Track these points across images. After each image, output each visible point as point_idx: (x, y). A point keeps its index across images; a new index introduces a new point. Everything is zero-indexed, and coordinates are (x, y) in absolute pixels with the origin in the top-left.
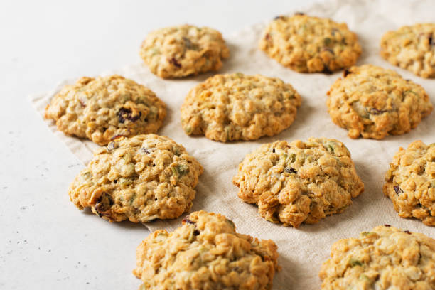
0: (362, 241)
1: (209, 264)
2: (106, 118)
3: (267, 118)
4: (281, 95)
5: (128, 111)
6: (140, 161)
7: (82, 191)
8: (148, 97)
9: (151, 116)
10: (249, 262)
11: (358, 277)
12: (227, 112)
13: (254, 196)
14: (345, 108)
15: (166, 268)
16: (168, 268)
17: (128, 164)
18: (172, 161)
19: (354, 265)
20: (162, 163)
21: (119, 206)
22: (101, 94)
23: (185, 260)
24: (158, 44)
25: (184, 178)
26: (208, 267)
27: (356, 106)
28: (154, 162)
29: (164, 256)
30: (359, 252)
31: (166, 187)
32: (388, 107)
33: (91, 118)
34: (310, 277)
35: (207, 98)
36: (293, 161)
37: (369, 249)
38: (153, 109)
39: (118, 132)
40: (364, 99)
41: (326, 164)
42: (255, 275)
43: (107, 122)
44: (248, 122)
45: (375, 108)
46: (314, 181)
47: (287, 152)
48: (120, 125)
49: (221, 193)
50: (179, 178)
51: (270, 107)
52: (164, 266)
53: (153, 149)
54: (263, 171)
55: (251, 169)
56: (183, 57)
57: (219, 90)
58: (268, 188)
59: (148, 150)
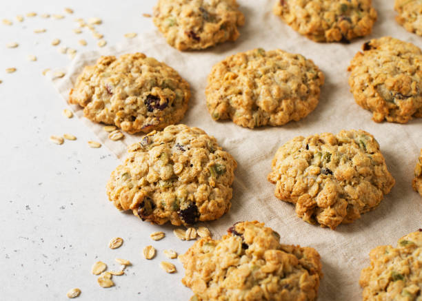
0: (401, 251)
1: (260, 282)
2: (134, 107)
3: (294, 103)
4: (305, 75)
5: (156, 98)
6: (177, 161)
7: (123, 194)
8: (173, 79)
9: (177, 101)
10: (298, 278)
11: (401, 293)
12: (254, 98)
13: (291, 197)
14: (369, 91)
15: (217, 282)
16: (219, 283)
17: (166, 165)
18: (208, 159)
19: (396, 279)
20: (199, 164)
21: (161, 211)
22: (127, 81)
23: (238, 279)
24: (174, 13)
25: (222, 178)
26: (260, 285)
27: (380, 89)
28: (191, 162)
29: (214, 270)
30: (399, 264)
31: (206, 189)
32: (413, 92)
33: (120, 107)
34: (351, 284)
35: (233, 81)
36: (328, 161)
37: (408, 260)
38: (179, 92)
39: (147, 122)
40: (389, 83)
41: (361, 165)
42: (304, 291)
43: (135, 110)
44: (276, 109)
45: (400, 93)
46: (350, 183)
47: (320, 149)
48: (149, 113)
49: (256, 189)
50: (217, 178)
51: (296, 91)
52: (215, 280)
53: (189, 146)
54: (299, 172)
55: (287, 168)
56: (201, 30)
57: (245, 74)
58: (306, 190)
59: (184, 148)
